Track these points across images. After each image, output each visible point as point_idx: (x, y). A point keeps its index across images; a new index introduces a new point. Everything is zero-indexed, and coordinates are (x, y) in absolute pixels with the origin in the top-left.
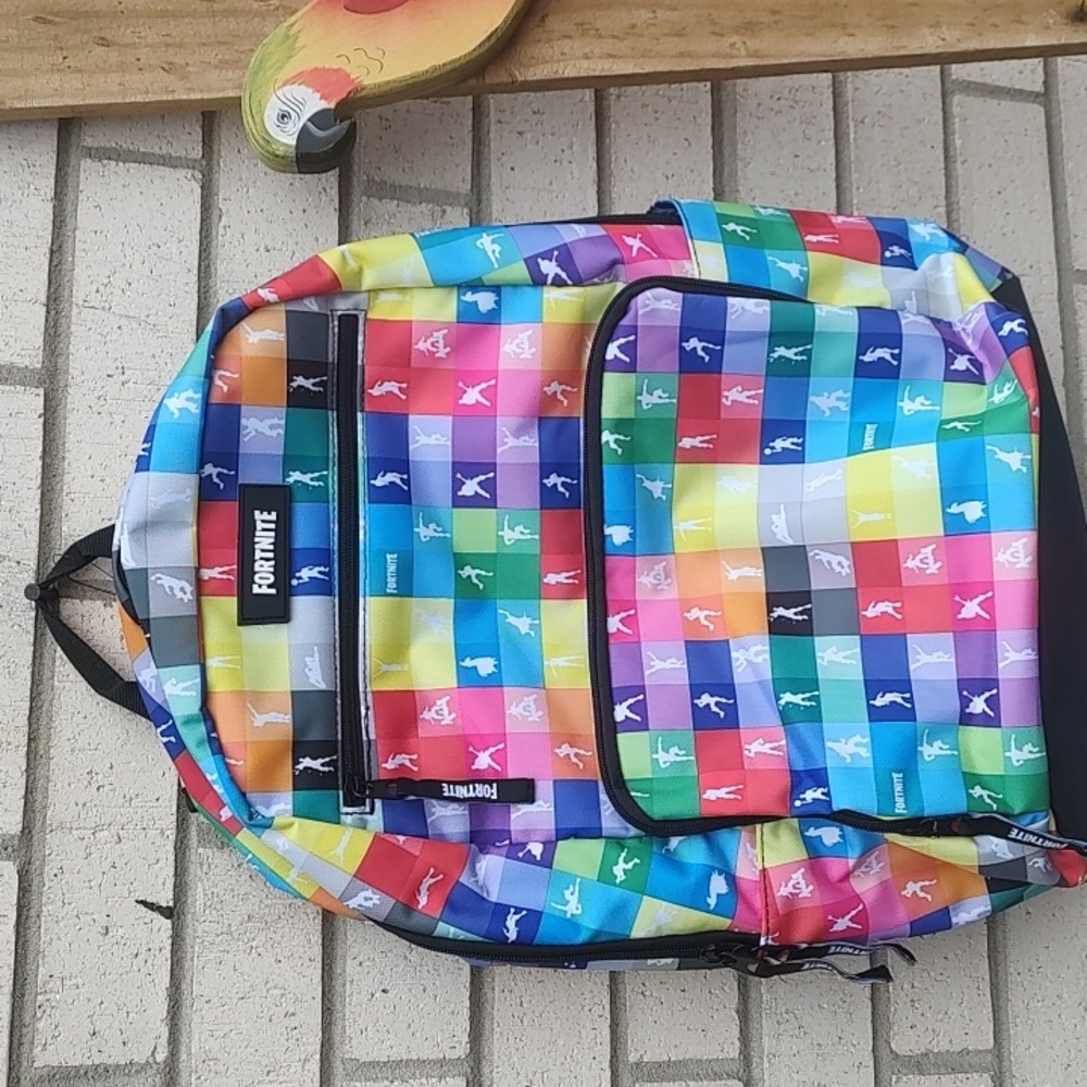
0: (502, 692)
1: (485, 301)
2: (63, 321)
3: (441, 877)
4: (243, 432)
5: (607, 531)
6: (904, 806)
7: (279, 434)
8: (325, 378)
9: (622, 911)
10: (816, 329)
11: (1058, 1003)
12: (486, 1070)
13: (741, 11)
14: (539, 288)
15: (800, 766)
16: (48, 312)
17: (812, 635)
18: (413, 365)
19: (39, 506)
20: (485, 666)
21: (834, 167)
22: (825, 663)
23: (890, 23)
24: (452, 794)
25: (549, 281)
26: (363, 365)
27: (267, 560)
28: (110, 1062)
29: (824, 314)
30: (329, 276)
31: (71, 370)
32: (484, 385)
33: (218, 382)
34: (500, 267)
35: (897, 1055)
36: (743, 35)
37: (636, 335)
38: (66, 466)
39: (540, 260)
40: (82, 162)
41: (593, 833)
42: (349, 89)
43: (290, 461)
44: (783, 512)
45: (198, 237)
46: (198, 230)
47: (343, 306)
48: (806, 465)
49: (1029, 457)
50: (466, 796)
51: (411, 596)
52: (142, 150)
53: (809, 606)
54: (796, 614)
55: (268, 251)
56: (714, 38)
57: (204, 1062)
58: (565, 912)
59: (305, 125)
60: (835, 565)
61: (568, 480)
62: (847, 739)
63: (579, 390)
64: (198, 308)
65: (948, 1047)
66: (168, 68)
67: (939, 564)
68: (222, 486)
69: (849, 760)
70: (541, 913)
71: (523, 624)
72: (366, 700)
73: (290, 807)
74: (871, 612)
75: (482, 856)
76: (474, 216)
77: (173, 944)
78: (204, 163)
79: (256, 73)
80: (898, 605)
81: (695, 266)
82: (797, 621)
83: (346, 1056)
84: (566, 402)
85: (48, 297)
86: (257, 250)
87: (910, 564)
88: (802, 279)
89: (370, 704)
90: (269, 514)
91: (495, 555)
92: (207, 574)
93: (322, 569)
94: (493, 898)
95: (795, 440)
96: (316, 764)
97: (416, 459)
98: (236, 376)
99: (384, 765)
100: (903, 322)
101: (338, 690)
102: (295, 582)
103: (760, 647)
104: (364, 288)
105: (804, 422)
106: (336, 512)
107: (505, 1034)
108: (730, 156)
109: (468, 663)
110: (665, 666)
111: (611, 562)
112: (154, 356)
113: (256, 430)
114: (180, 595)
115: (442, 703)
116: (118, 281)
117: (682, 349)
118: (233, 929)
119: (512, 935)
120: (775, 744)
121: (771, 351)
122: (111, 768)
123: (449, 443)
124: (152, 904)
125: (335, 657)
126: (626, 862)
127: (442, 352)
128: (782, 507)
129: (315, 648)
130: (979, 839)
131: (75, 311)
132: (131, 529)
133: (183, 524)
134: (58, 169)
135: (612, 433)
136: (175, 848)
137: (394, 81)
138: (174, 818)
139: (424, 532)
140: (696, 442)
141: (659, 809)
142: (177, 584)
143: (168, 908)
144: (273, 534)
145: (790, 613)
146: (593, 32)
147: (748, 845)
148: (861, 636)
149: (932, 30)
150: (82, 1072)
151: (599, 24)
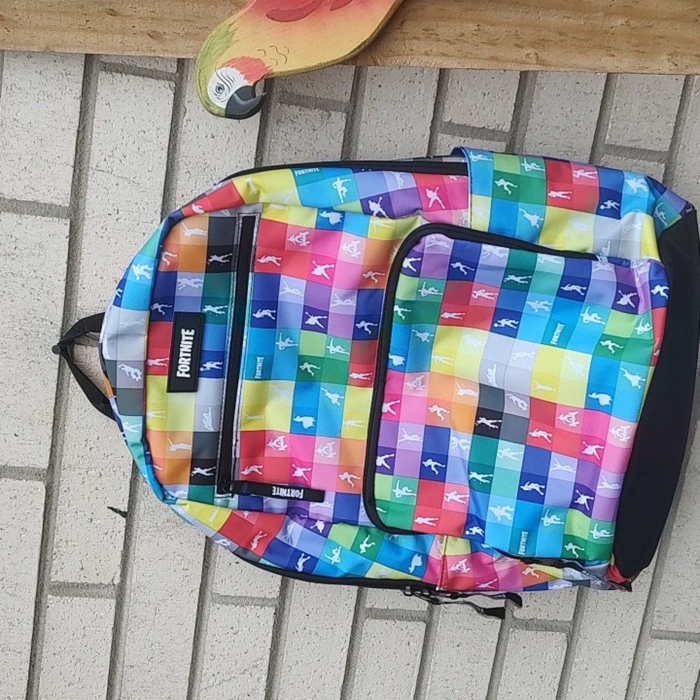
0: (315, 439)
1: (334, 218)
2: (84, 176)
3: (266, 535)
4: (178, 285)
5: (390, 357)
6: (524, 550)
7: (200, 287)
8: (231, 254)
9: (362, 566)
10: (536, 269)
11: (616, 602)
12: (287, 603)
13: (538, 31)
14: (369, 216)
15: (473, 512)
16: (75, 171)
17: (498, 438)
18: (286, 249)
19: (64, 292)
20: (308, 422)
21: (602, 92)
22: (501, 457)
23: (641, 49)
24: (278, 494)
25: (375, 214)
26: (256, 246)
27: (187, 357)
28: (90, 582)
29: (542, 262)
30: (237, 199)
31: (86, 210)
32: (327, 266)
33: (164, 259)
34: (344, 203)
35: (516, 619)
36: (536, 48)
37: (422, 258)
38: (81, 268)
39: (370, 202)
40: (100, 74)
41: (354, 523)
42: (264, 74)
43: (205, 300)
44: (495, 369)
45: (169, 128)
46: (170, 122)
47: (246, 211)
48: (516, 339)
49: (644, 380)
50: (285, 495)
51: (270, 379)
52: (138, 66)
53: (500, 421)
54: (492, 424)
55: (213, 137)
56: (516, 49)
57: (138, 587)
58: (331, 561)
59: (232, 96)
60: (519, 404)
61: (372, 324)
62: (502, 507)
63: (386, 275)
64: (166, 175)
65: (546, 617)
66: (153, 35)
67: (578, 423)
68: (164, 313)
69: (499, 519)
70: (318, 559)
71: (334, 398)
72: (236, 436)
73: (187, 493)
74: (534, 434)
75: (292, 521)
76: (349, 118)
77: (126, 530)
78: (178, 75)
79: (205, 56)
80: (551, 435)
81: (469, 215)
82: (491, 428)
83: (214, 591)
84: (376, 281)
85: (75, 162)
86: (206, 137)
87: (561, 418)
88: (538, 226)
89: (239, 438)
90: (190, 331)
91: (323, 358)
92: (151, 362)
93: (219, 363)
94: (294, 546)
95: (514, 322)
96: (204, 472)
97: (282, 300)
98: (176, 256)
99: (242, 472)
100: (593, 270)
101: (221, 430)
102: (202, 369)
103: (465, 441)
104: (260, 201)
105: (521, 313)
106: (231, 330)
107: (299, 589)
108: (531, 80)
109: (298, 419)
110: (410, 439)
111: (390, 372)
112: (136, 203)
113: (186, 284)
114: (134, 377)
115: (281, 438)
116: (118, 154)
117: (450, 267)
118: (159, 525)
119: (300, 569)
120: (463, 496)
121: (505, 276)
122: (98, 439)
123: (303, 296)
124: (116, 509)
125: (221, 412)
126: (367, 543)
127: (304, 243)
128: (495, 365)
129: (210, 408)
130: (566, 569)
131: (91, 172)
132: (109, 336)
133: (140, 335)
134: (85, 77)
135: (400, 307)
136: (130, 483)
137: (293, 71)
138: (131, 467)
139: (281, 344)
140: (453, 315)
141: (390, 521)
142: (133, 371)
143: (125, 512)
144: (191, 343)
145: (488, 423)
146: (434, 36)
147: (438, 542)
148: (526, 445)
149: (670, 57)
150: (75, 585)
151: (440, 31)
